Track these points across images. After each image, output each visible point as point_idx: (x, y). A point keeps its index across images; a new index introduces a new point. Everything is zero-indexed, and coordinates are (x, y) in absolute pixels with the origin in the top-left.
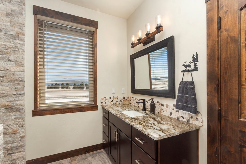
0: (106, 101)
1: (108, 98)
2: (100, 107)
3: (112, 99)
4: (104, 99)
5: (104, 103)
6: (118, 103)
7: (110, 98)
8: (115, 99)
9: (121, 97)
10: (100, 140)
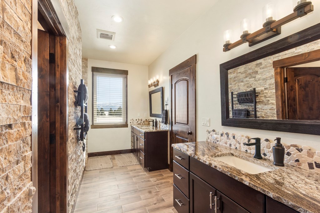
0: (133, 122)
1: (135, 120)
2: (129, 125)
3: (137, 121)
4: (132, 120)
5: (132, 123)
6: (142, 123)
7: (136, 120)
8: (140, 121)
9: (144, 119)
10: (129, 147)
